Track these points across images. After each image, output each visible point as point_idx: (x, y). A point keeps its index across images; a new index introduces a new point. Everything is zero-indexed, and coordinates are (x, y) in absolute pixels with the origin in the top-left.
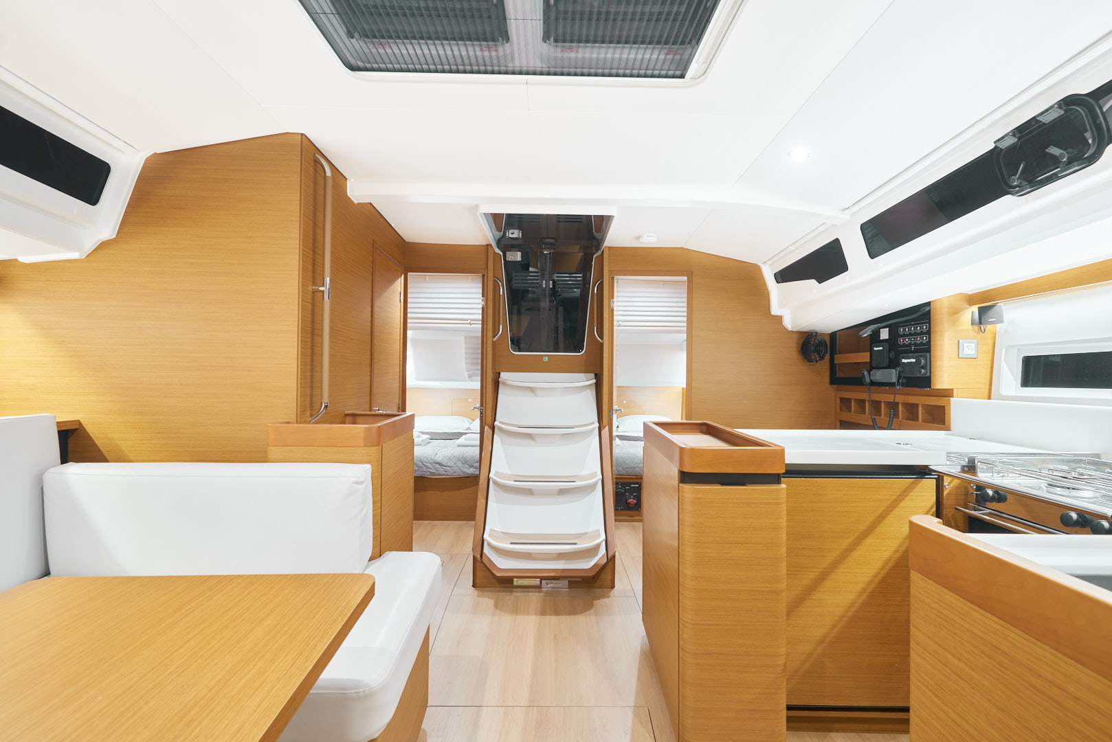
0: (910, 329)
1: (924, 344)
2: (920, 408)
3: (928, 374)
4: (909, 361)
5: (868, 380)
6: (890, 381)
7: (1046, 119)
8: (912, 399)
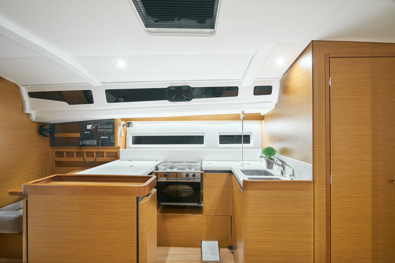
0: (103, 127)
1: (111, 132)
2: (105, 153)
3: (114, 142)
4: (105, 137)
8: (101, 150)
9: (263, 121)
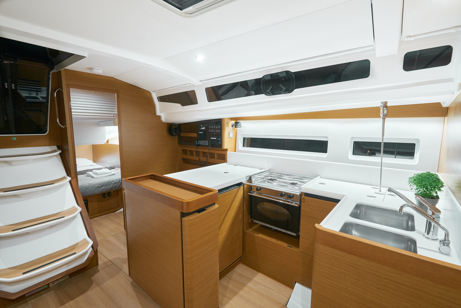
0: (213, 127)
1: (219, 133)
2: (216, 154)
3: (221, 143)
4: (214, 138)
5: (197, 144)
6: (206, 145)
7: (281, 75)
8: (213, 151)
9: (446, 117)
